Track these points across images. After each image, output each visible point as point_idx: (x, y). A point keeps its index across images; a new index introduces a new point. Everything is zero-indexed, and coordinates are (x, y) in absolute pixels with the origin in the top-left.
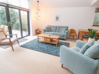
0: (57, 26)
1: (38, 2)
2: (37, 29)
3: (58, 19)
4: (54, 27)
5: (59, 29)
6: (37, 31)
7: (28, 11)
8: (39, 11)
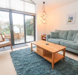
0: (68, 30)
1: (44, 3)
2: (44, 35)
3: (71, 20)
4: (63, 32)
5: (72, 35)
6: (43, 37)
7: (35, 15)
8: (44, 14)
